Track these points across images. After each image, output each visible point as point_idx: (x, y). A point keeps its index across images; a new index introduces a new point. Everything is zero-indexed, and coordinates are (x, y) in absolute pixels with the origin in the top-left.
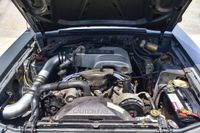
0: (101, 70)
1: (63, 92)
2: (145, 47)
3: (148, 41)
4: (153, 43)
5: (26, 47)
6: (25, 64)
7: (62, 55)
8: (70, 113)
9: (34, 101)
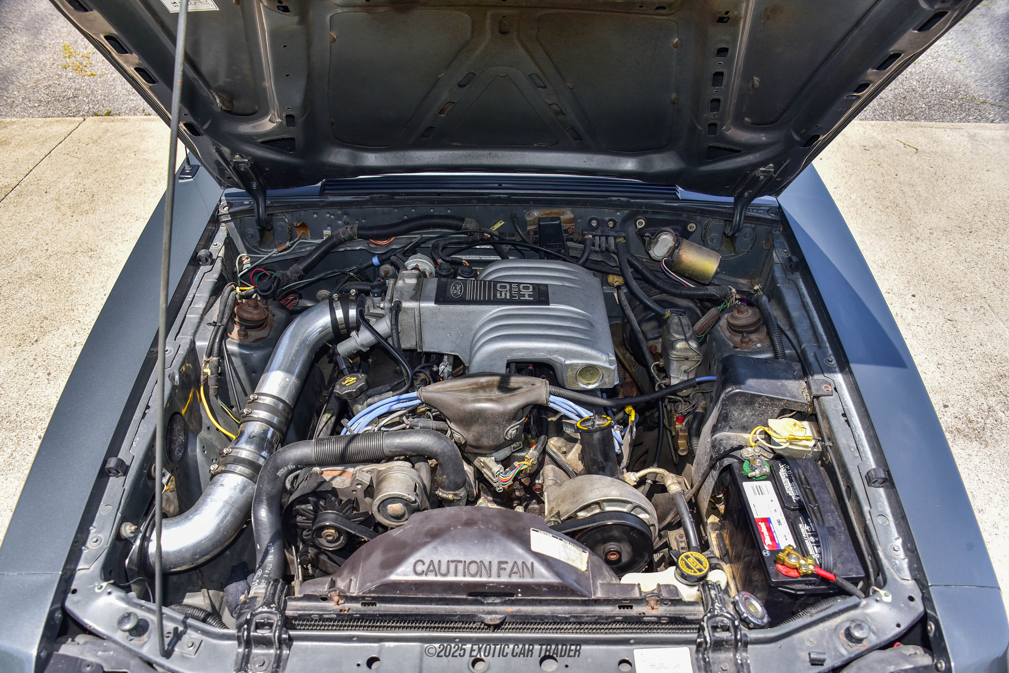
0: (504, 386)
1: (364, 473)
2: (672, 260)
3: (683, 235)
4: (703, 242)
5: (195, 262)
6: (202, 344)
7: (345, 302)
8: (403, 573)
9: (263, 513)
